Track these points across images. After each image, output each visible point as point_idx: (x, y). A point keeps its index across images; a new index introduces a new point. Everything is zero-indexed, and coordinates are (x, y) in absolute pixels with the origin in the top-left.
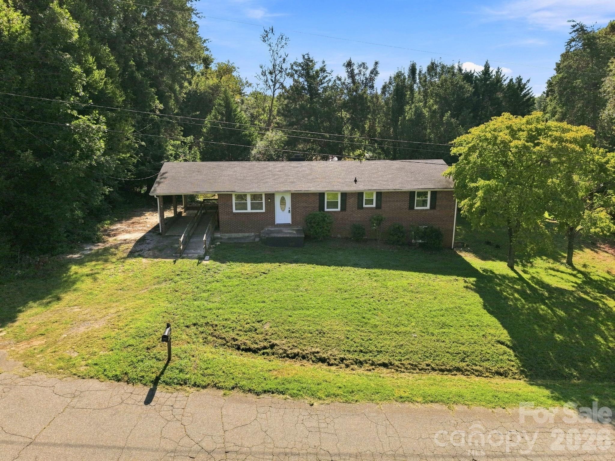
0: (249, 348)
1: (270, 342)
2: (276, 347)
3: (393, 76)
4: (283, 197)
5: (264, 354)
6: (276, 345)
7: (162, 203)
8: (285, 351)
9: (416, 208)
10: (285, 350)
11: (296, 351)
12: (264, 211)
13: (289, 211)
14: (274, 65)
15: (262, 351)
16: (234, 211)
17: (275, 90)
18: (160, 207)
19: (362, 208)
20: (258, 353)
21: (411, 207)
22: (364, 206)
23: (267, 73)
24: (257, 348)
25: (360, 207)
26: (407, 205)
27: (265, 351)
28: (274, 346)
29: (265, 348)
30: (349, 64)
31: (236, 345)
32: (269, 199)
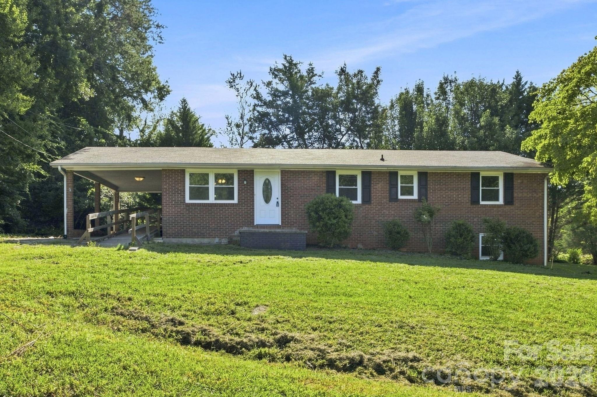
0: (217, 341)
1: (275, 334)
2: (292, 344)
3: (394, 99)
4: (267, 179)
5: (260, 357)
6: (293, 339)
7: (70, 185)
8: (322, 353)
9: (482, 203)
10: (320, 350)
11: (354, 354)
12: (235, 201)
13: (278, 202)
14: (242, 115)
15: (256, 351)
16: (188, 201)
17: (243, 144)
18: (67, 190)
19: (396, 199)
20: (242, 353)
21: (475, 201)
22: (400, 197)
23: (233, 125)
24: (238, 343)
25: (394, 198)
26: (467, 196)
27: (263, 350)
28: (289, 341)
29: (262, 344)
30: (343, 71)
31: (178, 332)
32: (245, 180)
